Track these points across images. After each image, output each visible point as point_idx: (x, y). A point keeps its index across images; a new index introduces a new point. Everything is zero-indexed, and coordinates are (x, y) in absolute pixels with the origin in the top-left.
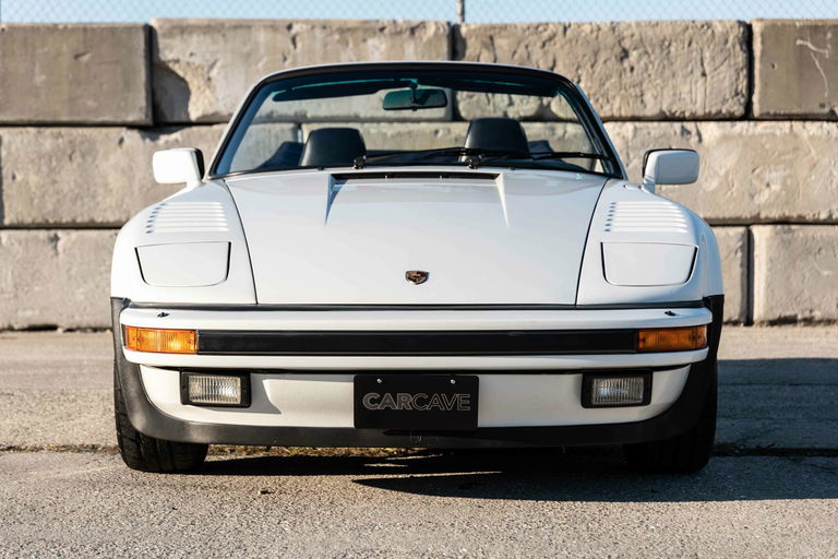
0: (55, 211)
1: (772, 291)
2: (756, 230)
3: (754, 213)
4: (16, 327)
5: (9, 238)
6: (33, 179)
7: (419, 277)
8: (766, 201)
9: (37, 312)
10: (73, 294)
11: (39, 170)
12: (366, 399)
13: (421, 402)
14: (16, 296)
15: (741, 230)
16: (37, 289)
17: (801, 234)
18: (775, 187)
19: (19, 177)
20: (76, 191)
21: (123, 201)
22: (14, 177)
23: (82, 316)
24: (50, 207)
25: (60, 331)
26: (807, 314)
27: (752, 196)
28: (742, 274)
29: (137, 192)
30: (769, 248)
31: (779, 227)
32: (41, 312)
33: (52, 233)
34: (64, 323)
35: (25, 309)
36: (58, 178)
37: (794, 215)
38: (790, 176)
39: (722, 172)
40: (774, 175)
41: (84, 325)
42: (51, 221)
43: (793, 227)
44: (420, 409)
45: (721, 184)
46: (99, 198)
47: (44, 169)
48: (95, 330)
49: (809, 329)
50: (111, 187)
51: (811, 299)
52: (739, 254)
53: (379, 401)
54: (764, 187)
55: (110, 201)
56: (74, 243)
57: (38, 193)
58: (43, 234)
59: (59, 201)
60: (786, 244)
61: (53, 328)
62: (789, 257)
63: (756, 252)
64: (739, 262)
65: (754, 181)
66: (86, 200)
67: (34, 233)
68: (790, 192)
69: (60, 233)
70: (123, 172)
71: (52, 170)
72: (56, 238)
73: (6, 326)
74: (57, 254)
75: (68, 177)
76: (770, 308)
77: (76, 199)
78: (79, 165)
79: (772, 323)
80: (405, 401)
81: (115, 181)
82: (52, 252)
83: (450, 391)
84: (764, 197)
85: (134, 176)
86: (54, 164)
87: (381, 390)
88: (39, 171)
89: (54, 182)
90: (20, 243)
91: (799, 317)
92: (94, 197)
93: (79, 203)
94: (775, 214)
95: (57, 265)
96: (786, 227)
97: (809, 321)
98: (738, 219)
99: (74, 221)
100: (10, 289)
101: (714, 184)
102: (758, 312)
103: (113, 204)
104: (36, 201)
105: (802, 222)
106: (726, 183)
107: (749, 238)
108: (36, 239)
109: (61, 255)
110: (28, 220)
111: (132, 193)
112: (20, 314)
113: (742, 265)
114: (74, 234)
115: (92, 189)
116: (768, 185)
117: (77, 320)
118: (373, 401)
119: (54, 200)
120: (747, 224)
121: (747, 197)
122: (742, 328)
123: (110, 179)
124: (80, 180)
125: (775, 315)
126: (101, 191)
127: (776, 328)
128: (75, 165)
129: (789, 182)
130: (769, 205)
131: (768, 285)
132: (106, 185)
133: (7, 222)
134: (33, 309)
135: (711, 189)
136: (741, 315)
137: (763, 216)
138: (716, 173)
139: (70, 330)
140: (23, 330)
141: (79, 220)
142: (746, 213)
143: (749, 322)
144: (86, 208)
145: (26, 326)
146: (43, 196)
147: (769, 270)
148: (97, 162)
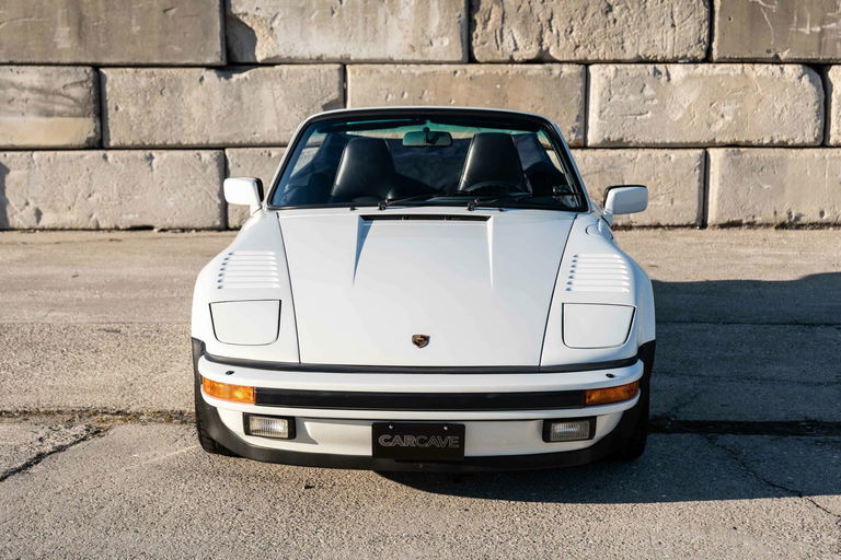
0: (150, 135)
1: (723, 201)
2: (711, 152)
3: (711, 139)
4: (121, 227)
5: (114, 156)
6: (132, 110)
7: (421, 341)
8: (721, 129)
9: (137, 216)
10: (166, 202)
11: (137, 101)
12: (381, 440)
13: (422, 441)
14: (121, 203)
15: (700, 151)
16: (136, 197)
17: (748, 156)
18: (727, 118)
19: (121, 109)
20: (166, 119)
21: (204, 128)
22: (117, 108)
23: (172, 219)
24: (146, 132)
25: (155, 230)
26: (750, 219)
27: (709, 125)
28: (700, 187)
29: (214, 121)
30: (722, 166)
31: (730, 149)
32: (141, 216)
33: (148, 152)
34: (159, 225)
35: (128, 214)
36: (151, 109)
37: (743, 140)
38: (740, 109)
39: (686, 106)
40: (727, 108)
41: (174, 226)
42: (147, 143)
43: (742, 150)
44: (422, 446)
45: (684, 115)
46: (185, 125)
47: (141, 102)
48: (183, 230)
49: (751, 232)
50: (194, 116)
51: (754, 206)
52: (698, 171)
53: (391, 440)
54: (719, 117)
55: (193, 128)
56: (165, 161)
57: (136, 122)
58: (140, 154)
59: (153, 127)
60: (735, 163)
61: (150, 228)
62: (737, 172)
63: (711, 170)
64: (697, 178)
65: (711, 113)
66: (174, 127)
67: (133, 152)
68: (740, 122)
69: (154, 153)
70: (203, 104)
71: (147, 103)
72: (151, 158)
73: (113, 226)
74: (152, 170)
75: (160, 108)
76: (721, 215)
77: (166, 127)
78: (168, 99)
79: (722, 226)
80: (410, 441)
81: (197, 112)
82: (149, 169)
83: (444, 435)
84: (719, 125)
85: (212, 109)
86: (148, 97)
87: (392, 433)
88: (136, 104)
89: (149, 112)
90: (123, 162)
91: (744, 222)
92: (180, 125)
93: (169, 129)
94: (727, 139)
95: (152, 179)
96: (736, 149)
97: (751, 225)
98: (697, 143)
99: (165, 143)
100: (115, 197)
101: (679, 116)
102: (712, 218)
103: (196, 129)
104: (135, 128)
105: (749, 145)
106: (689, 114)
107: (706, 157)
108: (136, 158)
109: (155, 171)
110: (129, 143)
111: (211, 121)
112: (124, 217)
113: (699, 180)
114: (166, 154)
115: (179, 117)
116: (723, 116)
117: (169, 222)
118: (386, 440)
119: (149, 126)
120: (705, 147)
121: (705, 126)
122: (697, 231)
123: (193, 110)
124: (168, 111)
125: (724, 220)
126: (186, 119)
127: (725, 230)
128: (165, 98)
129: (739, 114)
130: (722, 132)
131: (720, 197)
132: (190, 115)
133: (112, 144)
134: (134, 214)
135: (676, 119)
136: (697, 220)
137: (717, 141)
138: (681, 106)
139: (163, 230)
140: (127, 230)
141: (169, 143)
142: (704, 139)
143: (704, 225)
144: (174, 133)
145: (129, 226)
146: (140, 123)
147: (721, 184)
148: (183, 96)
